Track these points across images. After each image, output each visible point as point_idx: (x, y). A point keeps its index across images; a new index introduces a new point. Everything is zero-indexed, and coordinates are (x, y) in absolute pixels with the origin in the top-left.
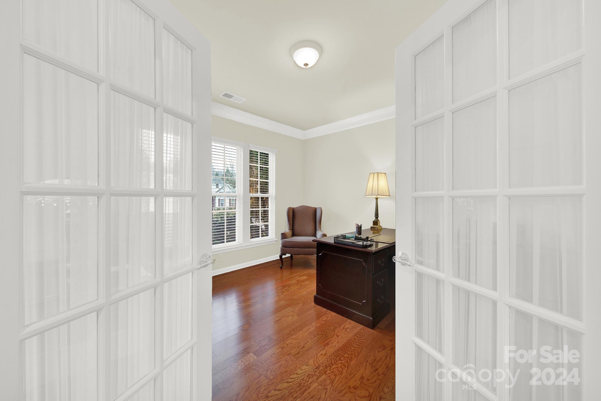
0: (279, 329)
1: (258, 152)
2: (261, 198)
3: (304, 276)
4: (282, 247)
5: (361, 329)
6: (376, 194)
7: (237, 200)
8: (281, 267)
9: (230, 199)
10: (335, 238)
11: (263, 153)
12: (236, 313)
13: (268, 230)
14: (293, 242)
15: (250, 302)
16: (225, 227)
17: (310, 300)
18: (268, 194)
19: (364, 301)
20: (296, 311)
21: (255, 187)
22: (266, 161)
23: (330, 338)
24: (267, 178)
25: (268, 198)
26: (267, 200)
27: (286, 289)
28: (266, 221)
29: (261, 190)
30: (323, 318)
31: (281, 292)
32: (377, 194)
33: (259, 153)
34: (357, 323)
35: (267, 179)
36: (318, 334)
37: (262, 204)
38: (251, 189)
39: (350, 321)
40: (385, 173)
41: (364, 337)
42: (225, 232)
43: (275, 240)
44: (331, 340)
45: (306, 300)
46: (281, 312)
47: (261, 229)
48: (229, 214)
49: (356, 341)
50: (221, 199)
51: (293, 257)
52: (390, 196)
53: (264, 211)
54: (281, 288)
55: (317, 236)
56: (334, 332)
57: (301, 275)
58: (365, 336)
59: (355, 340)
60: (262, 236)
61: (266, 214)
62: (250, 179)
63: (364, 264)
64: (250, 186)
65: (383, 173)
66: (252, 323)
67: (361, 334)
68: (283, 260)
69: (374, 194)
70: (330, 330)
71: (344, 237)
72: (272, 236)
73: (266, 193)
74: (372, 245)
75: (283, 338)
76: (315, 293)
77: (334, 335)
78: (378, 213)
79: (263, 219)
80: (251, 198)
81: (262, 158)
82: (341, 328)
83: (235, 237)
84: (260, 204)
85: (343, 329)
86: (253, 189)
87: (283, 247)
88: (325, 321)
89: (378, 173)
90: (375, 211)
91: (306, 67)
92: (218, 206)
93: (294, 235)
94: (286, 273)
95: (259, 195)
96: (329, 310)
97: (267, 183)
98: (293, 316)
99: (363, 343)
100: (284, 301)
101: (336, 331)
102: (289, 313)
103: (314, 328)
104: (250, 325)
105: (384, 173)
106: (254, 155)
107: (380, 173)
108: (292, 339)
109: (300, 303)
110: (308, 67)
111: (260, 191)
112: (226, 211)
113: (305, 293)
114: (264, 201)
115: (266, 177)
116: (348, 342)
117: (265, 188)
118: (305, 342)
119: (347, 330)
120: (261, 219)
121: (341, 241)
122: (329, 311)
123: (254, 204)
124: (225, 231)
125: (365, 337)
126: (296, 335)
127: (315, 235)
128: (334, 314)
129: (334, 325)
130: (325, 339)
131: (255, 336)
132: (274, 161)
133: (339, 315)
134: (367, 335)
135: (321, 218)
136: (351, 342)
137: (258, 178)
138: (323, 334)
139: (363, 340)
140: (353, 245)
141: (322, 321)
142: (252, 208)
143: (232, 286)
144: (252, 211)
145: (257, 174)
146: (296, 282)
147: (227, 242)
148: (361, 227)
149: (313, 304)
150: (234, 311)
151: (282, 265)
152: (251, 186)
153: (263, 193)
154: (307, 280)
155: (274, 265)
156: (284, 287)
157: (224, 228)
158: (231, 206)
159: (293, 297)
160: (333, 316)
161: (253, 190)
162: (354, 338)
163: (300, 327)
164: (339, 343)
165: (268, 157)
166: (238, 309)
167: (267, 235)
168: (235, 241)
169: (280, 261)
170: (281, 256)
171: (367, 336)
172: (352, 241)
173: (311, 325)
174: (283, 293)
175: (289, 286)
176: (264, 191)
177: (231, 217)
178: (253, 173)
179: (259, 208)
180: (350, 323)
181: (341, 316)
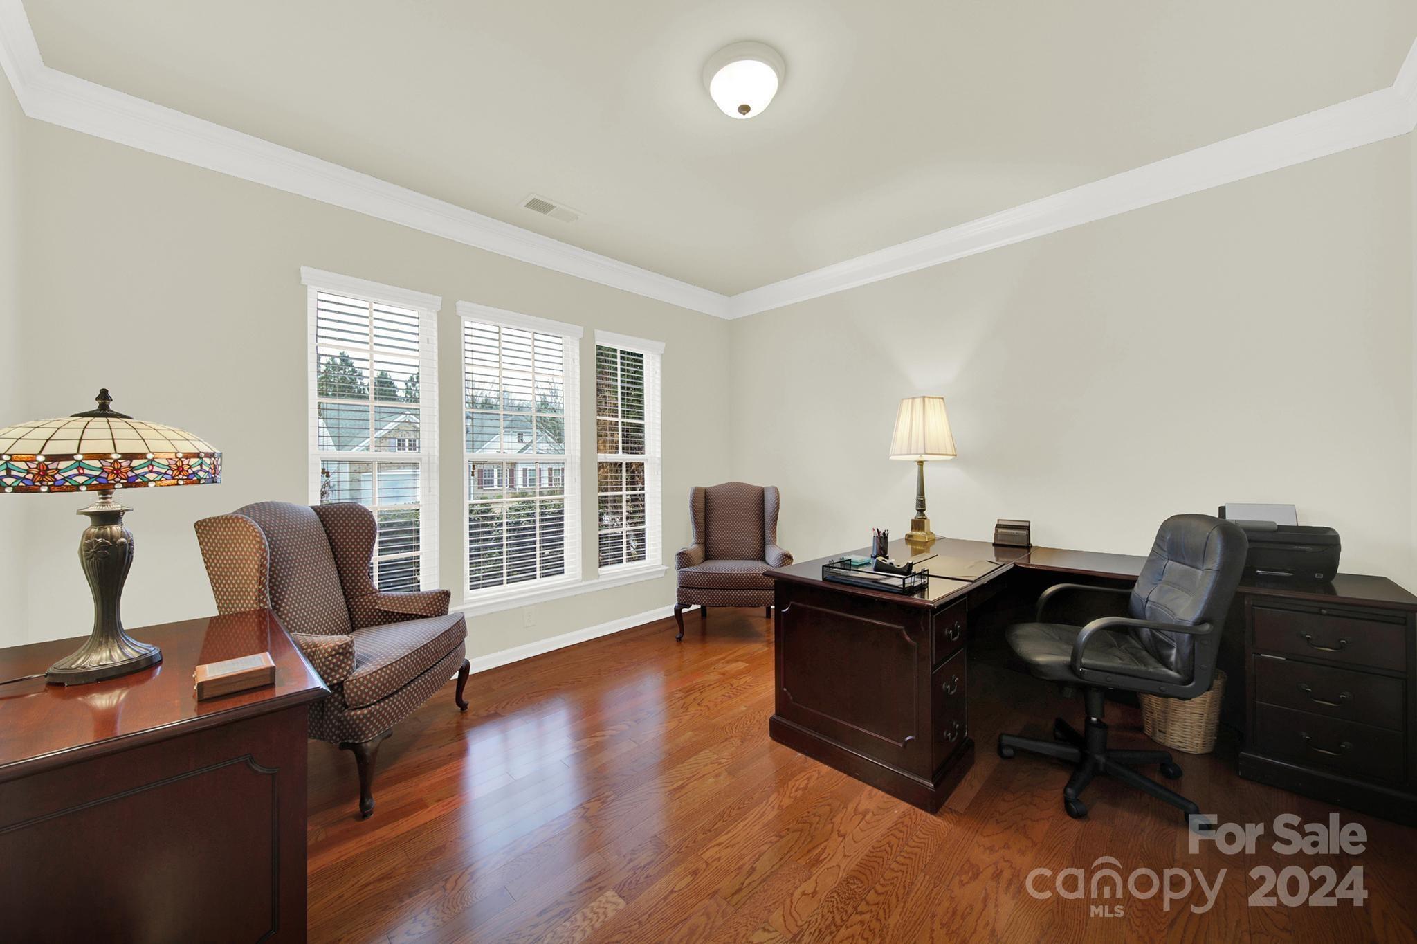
0: (682, 814)
1: (615, 351)
2: (627, 464)
3: (737, 661)
4: (680, 587)
5: (904, 815)
6: (919, 452)
7: (565, 471)
8: (677, 639)
9: (550, 470)
10: (825, 569)
11: (628, 353)
12: (569, 767)
13: (644, 545)
14: (709, 574)
15: (604, 736)
16: (538, 538)
17: (759, 728)
18: (643, 455)
19: (907, 739)
20: (726, 760)
21: (609, 438)
22: (635, 372)
23: (820, 844)
24: (640, 415)
25: (643, 464)
26: (641, 469)
27: (695, 699)
28: (640, 523)
29: (625, 445)
30: (796, 781)
31: (682, 707)
32: (923, 452)
33: (619, 352)
34: (890, 794)
35: (640, 419)
36: (788, 829)
37: (629, 480)
38: (600, 442)
39: (871, 791)
40: (942, 398)
41: (914, 838)
42: (538, 552)
43: (660, 569)
44: (825, 849)
45: (749, 728)
46: (685, 764)
47: (627, 541)
48: (546, 507)
49: (893, 852)
50: (530, 470)
51: (708, 612)
52: (956, 455)
53: (634, 497)
54: (680, 694)
55: (767, 559)
56: (832, 825)
57: (729, 658)
58: (917, 836)
59: (891, 847)
60: (629, 560)
61: (638, 506)
62: (599, 418)
63: (908, 639)
64: (599, 436)
65: (936, 398)
66: (607, 797)
67: (906, 828)
68: (684, 619)
69: (915, 452)
70: (820, 816)
71: (846, 564)
72: (653, 559)
73: (636, 454)
74: (924, 585)
75: (694, 842)
76: (771, 711)
77: (832, 832)
78: (924, 500)
79: (631, 518)
80: (601, 465)
81: (628, 365)
82: (849, 809)
83: (563, 563)
84: (624, 480)
85: (855, 814)
86: (605, 442)
87: (683, 587)
88: (805, 788)
89: (924, 397)
90: (918, 495)
91: (744, 114)
92: (522, 487)
93: (708, 556)
94: (691, 653)
95: (622, 457)
96: (811, 756)
97: (639, 428)
98: (717, 776)
99: (913, 857)
100: (690, 733)
101: (837, 820)
102: (706, 765)
103: (775, 812)
104: (603, 803)
105: (939, 398)
106: (607, 358)
107: (929, 397)
108: (718, 845)
109: (732, 737)
110: (749, 115)
111: (623, 449)
112: (538, 498)
113: (744, 709)
114: (633, 472)
115: (638, 412)
116: (871, 855)
117: (634, 442)
118: (754, 856)
119: (866, 818)
120: (627, 518)
121: (840, 575)
122: (810, 760)
123: (609, 480)
124: (538, 549)
125: (916, 840)
126: (730, 835)
127: (762, 557)
128: (825, 769)
129: (830, 801)
130: (810, 846)
131: (618, 838)
132: (656, 373)
133: (840, 773)
134: (924, 834)
135: (777, 514)
136: (880, 854)
137: (617, 416)
138: (801, 831)
139: (914, 847)
140: (876, 586)
141: (796, 791)
142: (603, 491)
143: (557, 689)
144: (603, 499)
145: (616, 405)
146: (718, 677)
147: (542, 576)
148: (887, 537)
149: (767, 739)
150: (561, 761)
151: (682, 631)
152: (601, 436)
153: (631, 453)
154: (747, 672)
155: (660, 632)
156: (689, 691)
157: (534, 542)
158: (553, 486)
159: (714, 721)
160: (822, 776)
161: (605, 446)
162: (888, 843)
163: (739, 808)
164: (848, 857)
165: (641, 362)
166: (572, 755)
167: (644, 558)
168: (563, 573)
169: (675, 622)
170: (677, 611)
171: (924, 836)
172: (868, 573)
173: (767, 803)
174: (685, 707)
175: (702, 688)
176: (631, 449)
177: (553, 513)
178: (606, 403)
179: (621, 490)
180: (870, 796)
181: (845, 775)
